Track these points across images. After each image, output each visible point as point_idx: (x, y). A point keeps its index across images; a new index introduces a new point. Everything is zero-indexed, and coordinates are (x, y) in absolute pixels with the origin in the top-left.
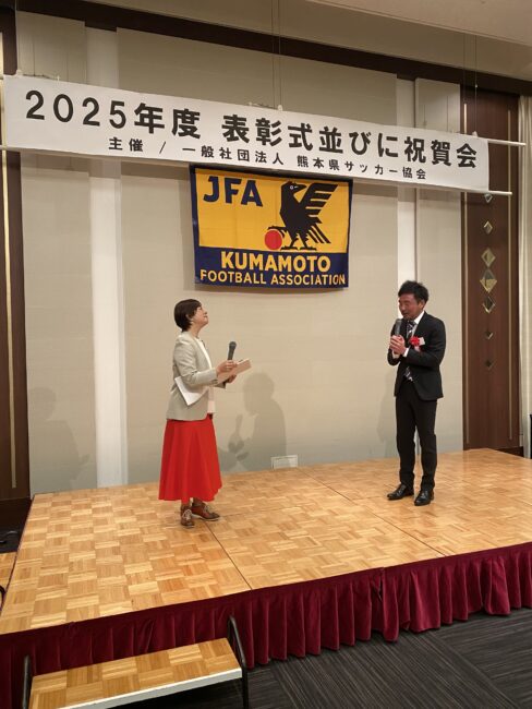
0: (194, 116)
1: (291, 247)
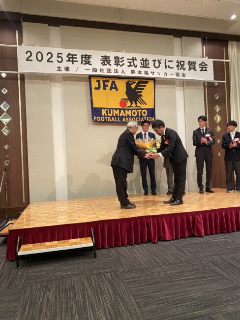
0: (89, 57)
1: (131, 106)
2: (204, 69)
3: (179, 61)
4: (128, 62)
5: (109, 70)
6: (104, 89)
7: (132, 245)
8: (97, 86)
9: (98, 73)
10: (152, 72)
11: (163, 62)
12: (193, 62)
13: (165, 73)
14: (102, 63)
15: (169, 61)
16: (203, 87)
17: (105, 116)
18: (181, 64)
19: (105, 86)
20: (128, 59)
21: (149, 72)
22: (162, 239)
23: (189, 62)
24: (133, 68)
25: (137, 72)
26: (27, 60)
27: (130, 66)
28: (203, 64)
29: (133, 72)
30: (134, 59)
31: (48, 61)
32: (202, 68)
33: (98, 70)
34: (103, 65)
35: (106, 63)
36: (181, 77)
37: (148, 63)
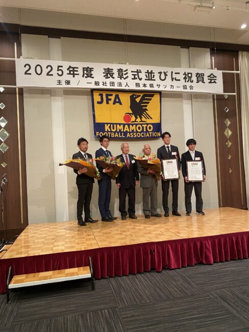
0: (91, 70)
1: (135, 121)
2: (213, 81)
3: (186, 73)
4: (133, 75)
5: (112, 84)
6: (107, 103)
7: (135, 274)
8: (100, 101)
9: (101, 86)
10: (157, 85)
11: (169, 74)
12: (201, 74)
13: (172, 86)
14: (104, 76)
15: (176, 73)
16: (212, 100)
17: (108, 131)
18: (188, 77)
19: (108, 100)
20: (132, 72)
21: (155, 85)
22: (167, 267)
23: (197, 74)
24: (137, 81)
25: (141, 85)
26: (26, 73)
27: (135, 78)
28: (212, 76)
29: (137, 85)
30: (138, 72)
31: (48, 74)
32: (211, 80)
33: (101, 84)
34: (106, 78)
35: (109, 76)
36: (188, 90)
37: (154, 76)
